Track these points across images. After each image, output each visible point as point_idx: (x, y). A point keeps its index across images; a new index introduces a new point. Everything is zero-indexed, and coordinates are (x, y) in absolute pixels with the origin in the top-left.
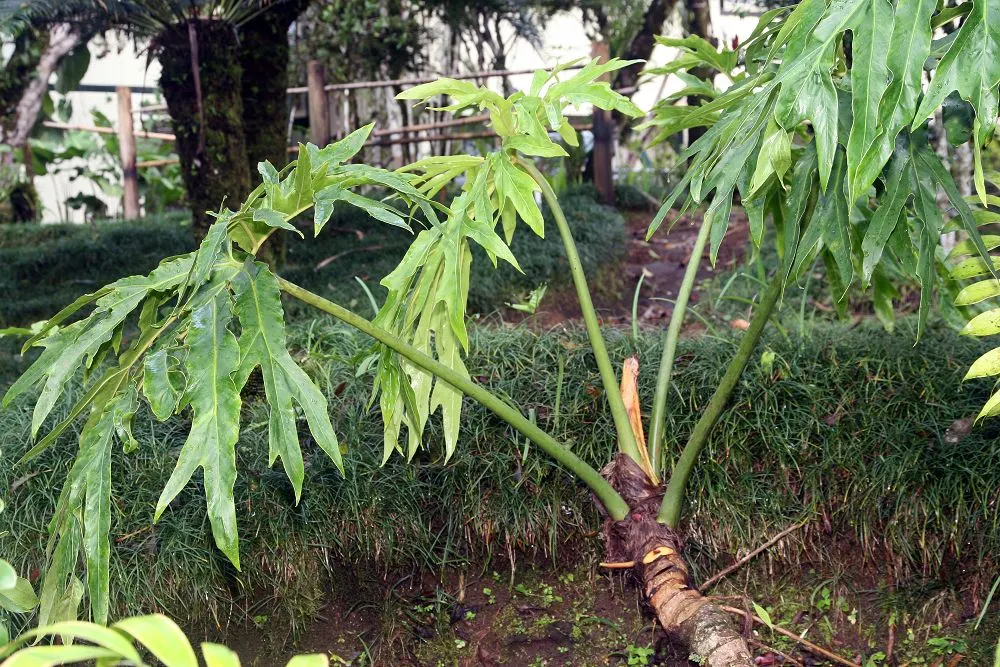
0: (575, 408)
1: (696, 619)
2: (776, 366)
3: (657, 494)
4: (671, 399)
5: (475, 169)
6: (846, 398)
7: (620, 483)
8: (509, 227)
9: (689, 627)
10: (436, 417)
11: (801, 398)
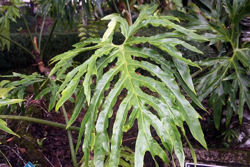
0: (27, 44)
1: (45, 70)
2: (56, 38)
3: (40, 55)
4: (41, 42)
5: (9, 8)
6: (66, 42)
7: (34, 54)
8: (15, 17)
9: (45, 72)
10: (6, 45)
11: (60, 42)
